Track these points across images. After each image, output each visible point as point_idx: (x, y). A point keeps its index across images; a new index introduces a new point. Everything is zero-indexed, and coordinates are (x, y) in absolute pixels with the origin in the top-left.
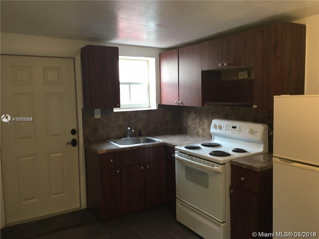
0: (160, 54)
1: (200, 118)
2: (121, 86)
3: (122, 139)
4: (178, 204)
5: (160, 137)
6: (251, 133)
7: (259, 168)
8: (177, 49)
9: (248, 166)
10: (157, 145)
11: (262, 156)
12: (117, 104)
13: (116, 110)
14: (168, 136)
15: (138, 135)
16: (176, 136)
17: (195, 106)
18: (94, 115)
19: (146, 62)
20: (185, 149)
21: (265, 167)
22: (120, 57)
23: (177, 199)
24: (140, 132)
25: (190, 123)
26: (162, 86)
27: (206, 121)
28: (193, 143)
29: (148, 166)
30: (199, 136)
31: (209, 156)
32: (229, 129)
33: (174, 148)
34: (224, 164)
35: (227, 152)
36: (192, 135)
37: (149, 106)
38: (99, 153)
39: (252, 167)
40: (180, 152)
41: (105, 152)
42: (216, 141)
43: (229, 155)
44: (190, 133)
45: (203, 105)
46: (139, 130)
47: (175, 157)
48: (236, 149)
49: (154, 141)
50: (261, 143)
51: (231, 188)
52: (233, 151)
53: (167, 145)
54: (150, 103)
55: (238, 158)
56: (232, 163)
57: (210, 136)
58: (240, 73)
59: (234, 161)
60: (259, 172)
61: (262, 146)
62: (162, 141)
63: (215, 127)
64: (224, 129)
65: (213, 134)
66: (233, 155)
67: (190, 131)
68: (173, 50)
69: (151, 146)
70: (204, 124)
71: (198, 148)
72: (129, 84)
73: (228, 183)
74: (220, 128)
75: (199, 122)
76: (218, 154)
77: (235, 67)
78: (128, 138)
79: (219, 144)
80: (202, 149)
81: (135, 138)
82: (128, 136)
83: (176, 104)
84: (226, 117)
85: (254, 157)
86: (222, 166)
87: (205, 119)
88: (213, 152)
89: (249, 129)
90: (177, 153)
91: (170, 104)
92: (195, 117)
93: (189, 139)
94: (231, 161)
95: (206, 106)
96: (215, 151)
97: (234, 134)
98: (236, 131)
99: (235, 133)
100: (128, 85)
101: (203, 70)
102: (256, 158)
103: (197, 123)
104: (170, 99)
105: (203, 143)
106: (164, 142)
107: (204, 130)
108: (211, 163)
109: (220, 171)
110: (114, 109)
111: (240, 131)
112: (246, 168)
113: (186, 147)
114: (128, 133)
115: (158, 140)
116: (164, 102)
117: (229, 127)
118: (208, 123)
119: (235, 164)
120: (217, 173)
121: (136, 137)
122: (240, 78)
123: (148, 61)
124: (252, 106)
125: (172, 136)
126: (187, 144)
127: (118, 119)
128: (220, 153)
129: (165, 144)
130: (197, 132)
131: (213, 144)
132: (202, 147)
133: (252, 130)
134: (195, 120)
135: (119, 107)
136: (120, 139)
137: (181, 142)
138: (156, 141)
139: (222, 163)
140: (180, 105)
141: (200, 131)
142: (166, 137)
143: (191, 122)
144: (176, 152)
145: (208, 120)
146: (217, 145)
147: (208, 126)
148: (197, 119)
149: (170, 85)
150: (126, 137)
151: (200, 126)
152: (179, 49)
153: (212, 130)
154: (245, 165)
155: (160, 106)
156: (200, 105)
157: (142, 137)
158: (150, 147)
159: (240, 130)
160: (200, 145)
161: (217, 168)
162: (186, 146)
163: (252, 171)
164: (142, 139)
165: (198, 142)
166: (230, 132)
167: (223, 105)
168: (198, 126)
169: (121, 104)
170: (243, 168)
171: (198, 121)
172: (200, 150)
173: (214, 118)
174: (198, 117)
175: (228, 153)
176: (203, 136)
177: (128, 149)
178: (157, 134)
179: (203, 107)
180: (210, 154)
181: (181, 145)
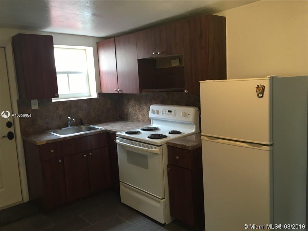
0: (97, 43)
1: (140, 104)
2: (58, 76)
3: (62, 129)
4: (122, 187)
5: (102, 124)
6: (184, 116)
7: (191, 147)
8: (114, 38)
9: (182, 146)
10: (98, 133)
11: (194, 136)
12: (55, 94)
13: (54, 100)
14: (110, 123)
15: (79, 124)
16: (117, 123)
17: (134, 93)
18: (31, 106)
19: (84, 51)
20: (126, 135)
21: (196, 145)
22: (54, 46)
23: (120, 182)
24: (81, 121)
25: (130, 110)
26: (101, 75)
27: (145, 107)
28: (134, 128)
29: (91, 154)
30: (140, 121)
31: (148, 139)
32: (165, 114)
33: (115, 134)
34: (161, 146)
35: (164, 134)
36: (132, 121)
37: (89, 95)
38: (38, 144)
39: (185, 146)
40: (121, 137)
41: (45, 143)
42: (154, 125)
43: (166, 137)
44: (131, 119)
45: (141, 92)
46: (80, 119)
47: (117, 143)
48: (172, 131)
49: (96, 129)
50: (193, 124)
51: (168, 166)
52: (170, 133)
53: (108, 131)
54: (90, 92)
55: (173, 140)
56: (168, 145)
57: (149, 121)
58: (172, 61)
59: (170, 142)
60: (191, 150)
61: (194, 126)
62: (104, 128)
63: (153, 112)
64: (161, 114)
65: (152, 119)
66: (170, 137)
67: (130, 117)
68: (109, 39)
69: (93, 134)
70: (143, 109)
71: (138, 133)
72: (68, 73)
73: (166, 162)
74: (158, 112)
75: (139, 108)
76: (156, 137)
77: (168, 56)
78: (70, 127)
79: (157, 128)
80: (141, 133)
81: (76, 127)
82: (69, 126)
83: (115, 92)
84: (163, 102)
85: (187, 137)
86: (159, 147)
87: (144, 105)
88: (151, 135)
89: (183, 113)
90: (118, 139)
91: (110, 92)
92: (135, 104)
93: (130, 125)
94: (167, 143)
95: (144, 93)
96: (153, 135)
97: (169, 117)
98: (172, 114)
99: (171, 117)
100: (66, 75)
101: (138, 59)
102: (189, 138)
103: (137, 109)
104: (110, 87)
105: (142, 128)
106: (106, 129)
107: (143, 115)
108: (149, 145)
109: (158, 152)
110: (52, 99)
111: (175, 115)
112: (180, 147)
113: (127, 133)
114: (69, 122)
115: (100, 128)
116: (104, 91)
117: (166, 111)
118: (147, 108)
119: (171, 145)
120: (156, 154)
121: (78, 126)
122: (173, 65)
123: (85, 50)
124: (184, 91)
125: (113, 124)
126: (128, 129)
127: (58, 109)
128: (158, 136)
129: (106, 132)
130: (137, 118)
131: (152, 128)
132: (142, 131)
133: (185, 113)
134: (135, 106)
135: (58, 97)
136: (60, 129)
137: (122, 128)
138: (98, 129)
139: (159, 145)
140: (120, 92)
141: (140, 116)
142: (107, 125)
143: (132, 109)
144: (117, 137)
145: (147, 106)
146: (156, 129)
147: (147, 112)
148: (137, 106)
149: (109, 73)
150: (67, 126)
151: (139, 111)
152: (116, 38)
153: (151, 115)
154: (179, 145)
155: (100, 94)
156: (138, 92)
157: (84, 126)
158: (91, 134)
159: (175, 113)
160: (139, 130)
161: (155, 150)
162: (127, 131)
163: (185, 149)
164: (83, 127)
165: (138, 127)
166: (166, 116)
167: (159, 91)
168: (138, 112)
169: (59, 93)
170: (178, 148)
171: (137, 107)
172: (140, 134)
173: (152, 104)
174: (138, 104)
175: (165, 136)
176: (143, 121)
177: (69, 139)
178: (99, 122)
179: (141, 94)
180: (149, 137)
181: (121, 131)
